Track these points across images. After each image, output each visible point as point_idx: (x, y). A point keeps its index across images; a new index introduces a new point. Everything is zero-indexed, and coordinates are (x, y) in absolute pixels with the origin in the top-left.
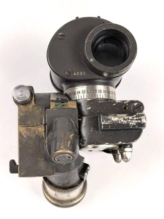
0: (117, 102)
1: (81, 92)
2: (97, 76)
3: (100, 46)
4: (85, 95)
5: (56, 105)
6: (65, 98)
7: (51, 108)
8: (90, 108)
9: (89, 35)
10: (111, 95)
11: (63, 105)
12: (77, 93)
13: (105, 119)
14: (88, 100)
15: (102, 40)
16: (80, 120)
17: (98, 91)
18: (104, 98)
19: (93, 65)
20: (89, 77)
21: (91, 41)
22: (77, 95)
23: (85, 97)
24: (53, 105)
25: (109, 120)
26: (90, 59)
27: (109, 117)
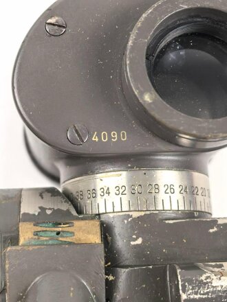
0: (220, 222)
1: (113, 191)
2: (161, 145)
3: (172, 56)
4: (125, 199)
5: (36, 233)
6: (65, 206)
7: (22, 241)
8: (139, 241)
9: (139, 24)
10: (199, 198)
11: (58, 233)
12: (99, 192)
13: (190, 282)
14: (135, 215)
15: (176, 39)
16: (111, 278)
17: (162, 189)
18: (181, 208)
19: (153, 113)
20: (137, 148)
21: (146, 41)
22: (100, 200)
23: (125, 208)
24: (26, 233)
25: (202, 284)
26: (142, 94)
27: (203, 278)
